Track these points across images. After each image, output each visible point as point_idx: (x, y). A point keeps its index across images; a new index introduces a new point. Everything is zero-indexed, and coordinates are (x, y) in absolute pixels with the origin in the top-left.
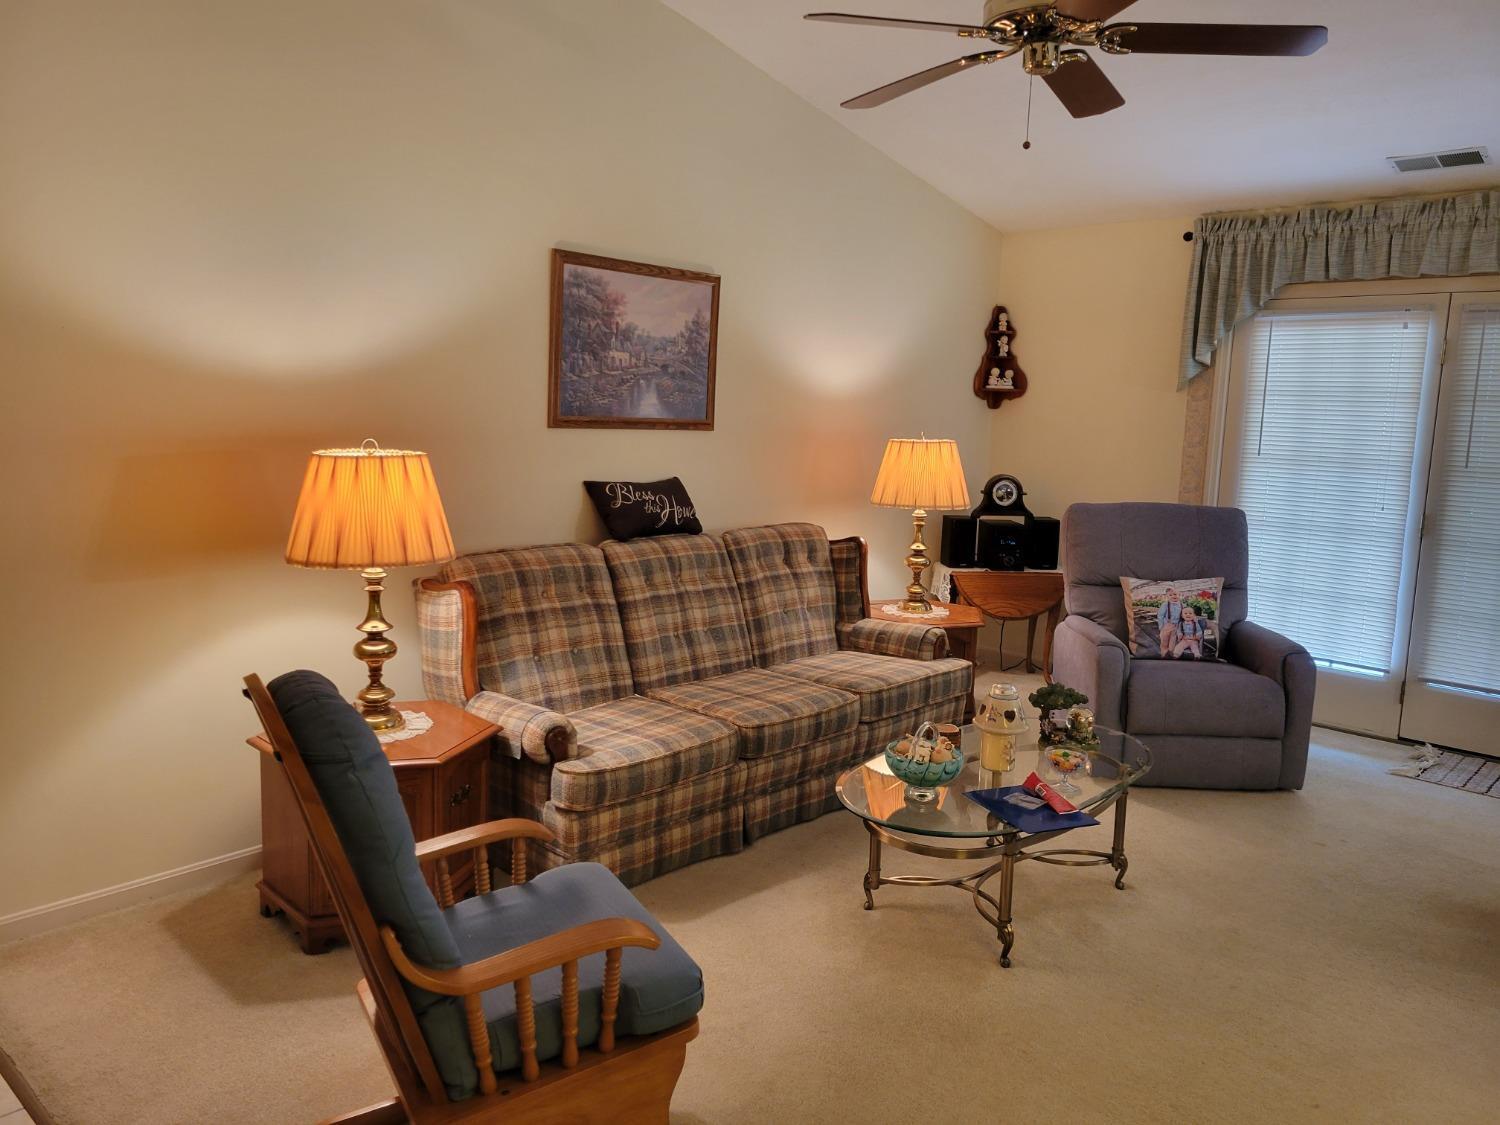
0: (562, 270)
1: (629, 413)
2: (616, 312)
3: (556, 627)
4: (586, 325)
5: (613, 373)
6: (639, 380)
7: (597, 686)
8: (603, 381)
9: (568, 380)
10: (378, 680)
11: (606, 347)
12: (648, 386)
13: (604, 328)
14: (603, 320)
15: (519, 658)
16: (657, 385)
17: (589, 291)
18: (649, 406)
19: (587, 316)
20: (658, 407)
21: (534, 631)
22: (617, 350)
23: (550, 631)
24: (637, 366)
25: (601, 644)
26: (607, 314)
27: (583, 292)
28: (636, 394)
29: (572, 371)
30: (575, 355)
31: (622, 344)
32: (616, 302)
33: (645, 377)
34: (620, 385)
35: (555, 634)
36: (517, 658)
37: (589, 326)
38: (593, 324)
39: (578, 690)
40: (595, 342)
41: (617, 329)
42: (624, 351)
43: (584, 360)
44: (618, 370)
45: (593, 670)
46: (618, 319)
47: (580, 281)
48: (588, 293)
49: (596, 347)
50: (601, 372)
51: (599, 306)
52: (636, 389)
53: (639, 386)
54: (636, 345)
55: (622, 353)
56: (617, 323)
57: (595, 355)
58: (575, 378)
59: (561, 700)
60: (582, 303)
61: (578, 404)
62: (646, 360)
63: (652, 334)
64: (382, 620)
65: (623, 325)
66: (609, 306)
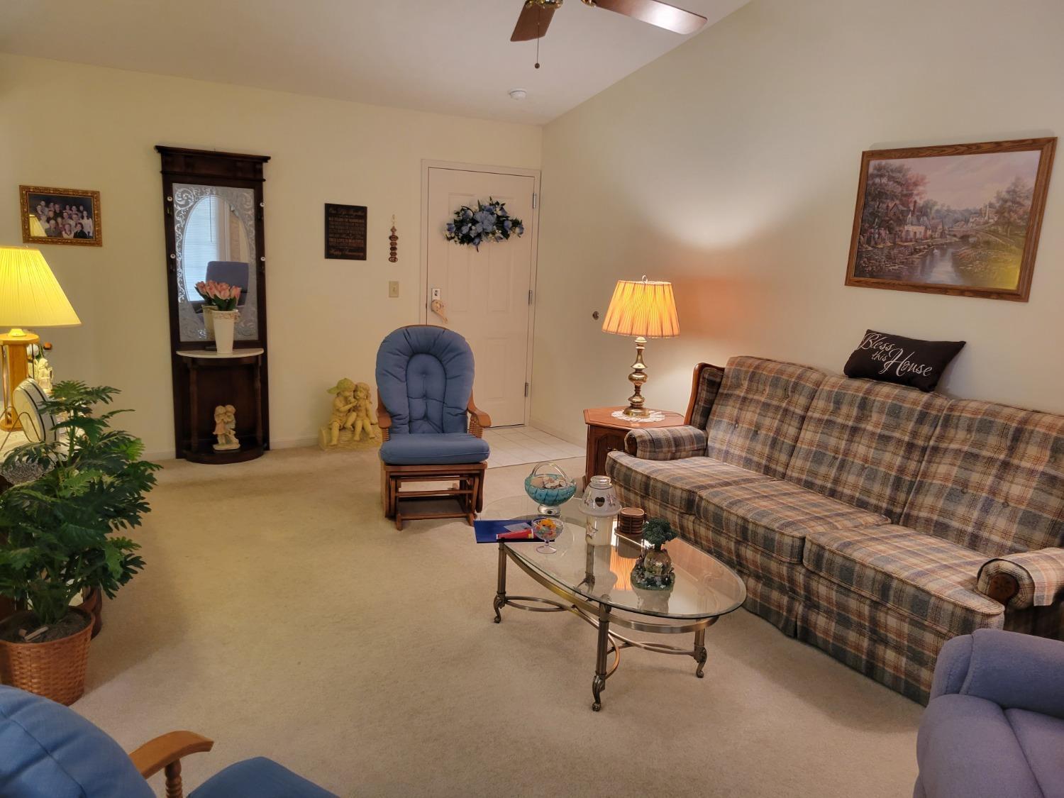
0: (868, 165)
1: (919, 278)
2: (915, 192)
3: (753, 412)
4: (885, 206)
5: (906, 244)
6: (933, 249)
7: (756, 459)
8: (896, 251)
9: (864, 250)
10: (639, 393)
11: (901, 221)
12: (943, 255)
13: (901, 207)
14: (901, 200)
15: (726, 420)
16: (954, 255)
17: (890, 178)
18: (943, 272)
19: (886, 199)
20: (954, 275)
21: (741, 409)
22: (912, 224)
23: (748, 413)
24: (931, 237)
25: (772, 434)
26: (906, 195)
27: (884, 180)
28: (928, 262)
29: (868, 243)
30: (872, 230)
31: (918, 220)
32: (916, 184)
33: (940, 247)
34: (912, 254)
35: (750, 415)
36: (724, 420)
37: (888, 206)
38: (891, 205)
39: (744, 454)
40: (891, 219)
41: (914, 206)
42: (920, 225)
43: (879, 234)
44: (911, 241)
45: (759, 447)
46: (917, 198)
47: (882, 171)
48: (889, 180)
49: (892, 223)
50: (894, 243)
51: (898, 189)
52: (928, 257)
53: (932, 255)
54: (933, 218)
55: (918, 227)
56: (915, 202)
57: (890, 229)
58: (870, 248)
59: (733, 455)
60: (884, 189)
61: (870, 269)
62: (943, 231)
63: (953, 208)
64: (642, 363)
65: (921, 202)
66: (908, 187)
